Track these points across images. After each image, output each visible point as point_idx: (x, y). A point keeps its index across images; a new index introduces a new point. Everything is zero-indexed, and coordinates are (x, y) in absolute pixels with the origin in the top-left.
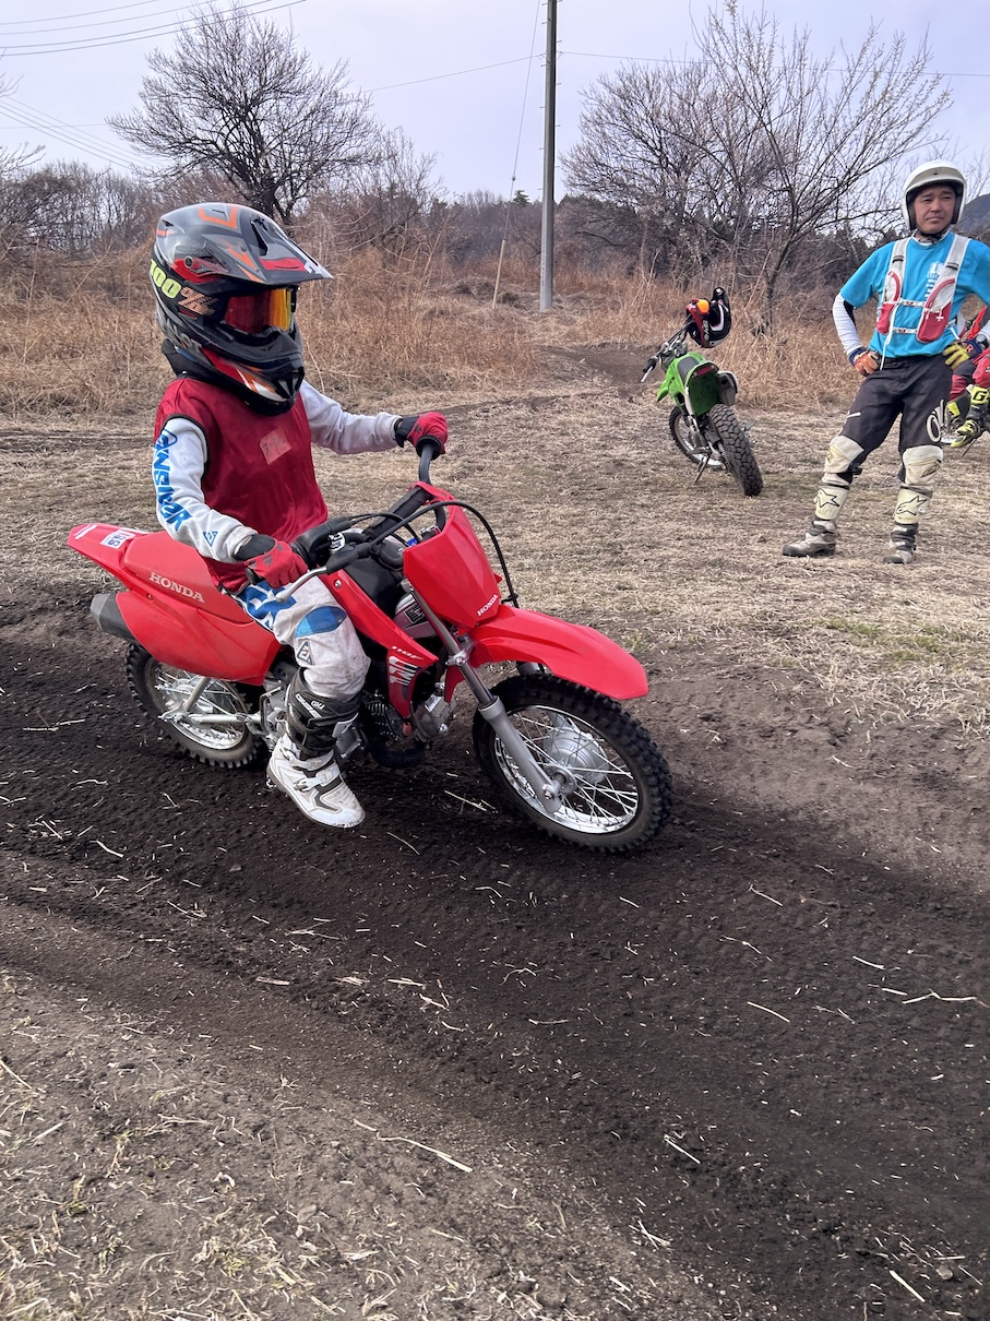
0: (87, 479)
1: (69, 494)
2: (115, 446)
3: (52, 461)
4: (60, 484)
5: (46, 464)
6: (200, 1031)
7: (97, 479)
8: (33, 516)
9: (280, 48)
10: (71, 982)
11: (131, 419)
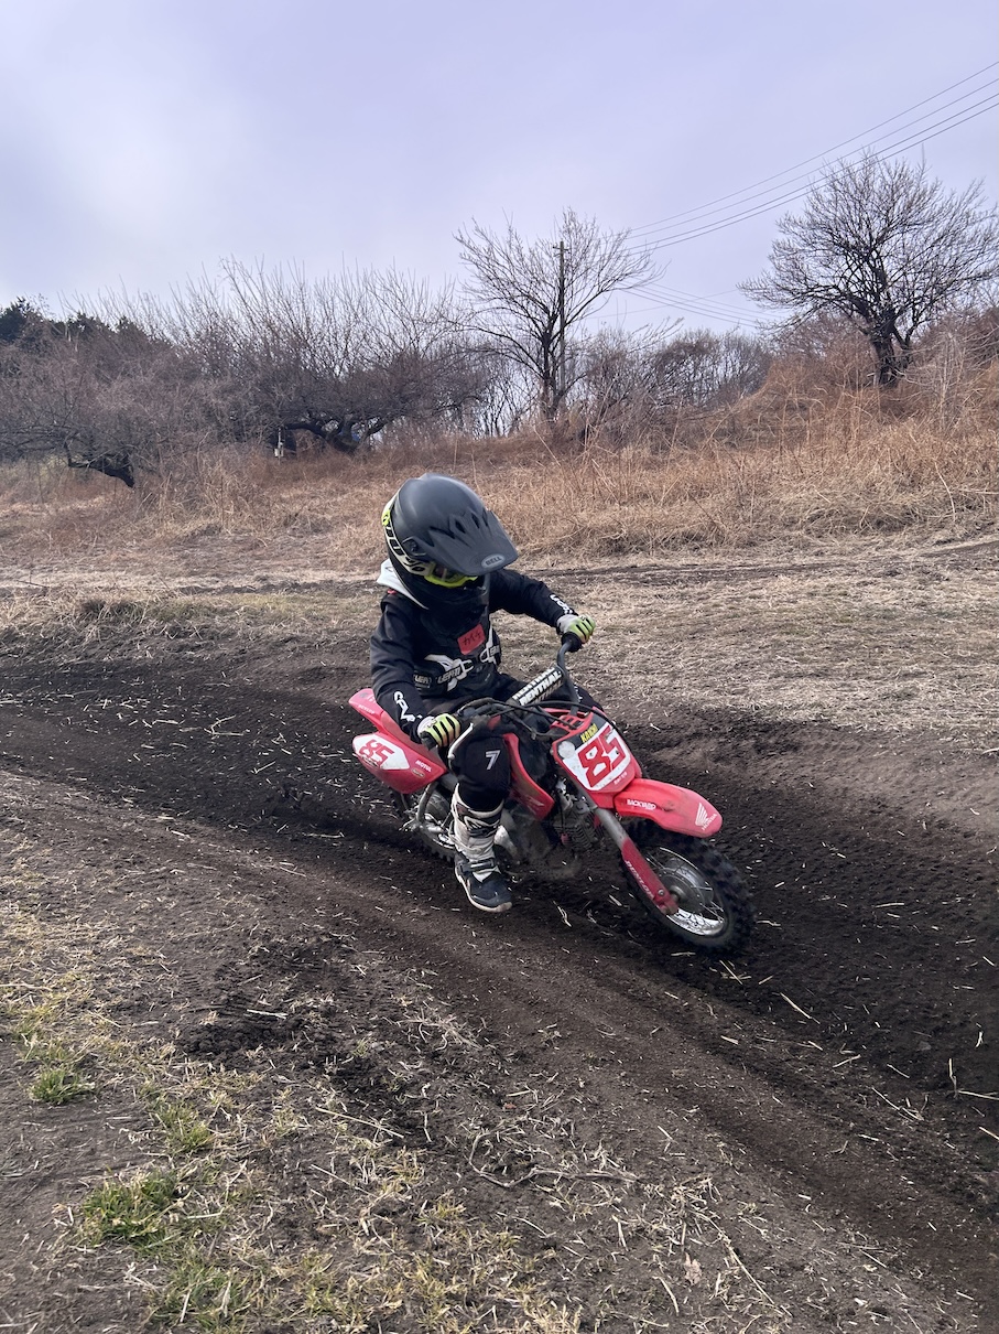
0: (723, 608)
1: (708, 623)
2: (742, 577)
3: (688, 592)
4: (699, 614)
5: (682, 595)
6: (956, 1286)
7: (731, 608)
8: (680, 644)
9: (911, 184)
10: (787, 1169)
11: (753, 550)
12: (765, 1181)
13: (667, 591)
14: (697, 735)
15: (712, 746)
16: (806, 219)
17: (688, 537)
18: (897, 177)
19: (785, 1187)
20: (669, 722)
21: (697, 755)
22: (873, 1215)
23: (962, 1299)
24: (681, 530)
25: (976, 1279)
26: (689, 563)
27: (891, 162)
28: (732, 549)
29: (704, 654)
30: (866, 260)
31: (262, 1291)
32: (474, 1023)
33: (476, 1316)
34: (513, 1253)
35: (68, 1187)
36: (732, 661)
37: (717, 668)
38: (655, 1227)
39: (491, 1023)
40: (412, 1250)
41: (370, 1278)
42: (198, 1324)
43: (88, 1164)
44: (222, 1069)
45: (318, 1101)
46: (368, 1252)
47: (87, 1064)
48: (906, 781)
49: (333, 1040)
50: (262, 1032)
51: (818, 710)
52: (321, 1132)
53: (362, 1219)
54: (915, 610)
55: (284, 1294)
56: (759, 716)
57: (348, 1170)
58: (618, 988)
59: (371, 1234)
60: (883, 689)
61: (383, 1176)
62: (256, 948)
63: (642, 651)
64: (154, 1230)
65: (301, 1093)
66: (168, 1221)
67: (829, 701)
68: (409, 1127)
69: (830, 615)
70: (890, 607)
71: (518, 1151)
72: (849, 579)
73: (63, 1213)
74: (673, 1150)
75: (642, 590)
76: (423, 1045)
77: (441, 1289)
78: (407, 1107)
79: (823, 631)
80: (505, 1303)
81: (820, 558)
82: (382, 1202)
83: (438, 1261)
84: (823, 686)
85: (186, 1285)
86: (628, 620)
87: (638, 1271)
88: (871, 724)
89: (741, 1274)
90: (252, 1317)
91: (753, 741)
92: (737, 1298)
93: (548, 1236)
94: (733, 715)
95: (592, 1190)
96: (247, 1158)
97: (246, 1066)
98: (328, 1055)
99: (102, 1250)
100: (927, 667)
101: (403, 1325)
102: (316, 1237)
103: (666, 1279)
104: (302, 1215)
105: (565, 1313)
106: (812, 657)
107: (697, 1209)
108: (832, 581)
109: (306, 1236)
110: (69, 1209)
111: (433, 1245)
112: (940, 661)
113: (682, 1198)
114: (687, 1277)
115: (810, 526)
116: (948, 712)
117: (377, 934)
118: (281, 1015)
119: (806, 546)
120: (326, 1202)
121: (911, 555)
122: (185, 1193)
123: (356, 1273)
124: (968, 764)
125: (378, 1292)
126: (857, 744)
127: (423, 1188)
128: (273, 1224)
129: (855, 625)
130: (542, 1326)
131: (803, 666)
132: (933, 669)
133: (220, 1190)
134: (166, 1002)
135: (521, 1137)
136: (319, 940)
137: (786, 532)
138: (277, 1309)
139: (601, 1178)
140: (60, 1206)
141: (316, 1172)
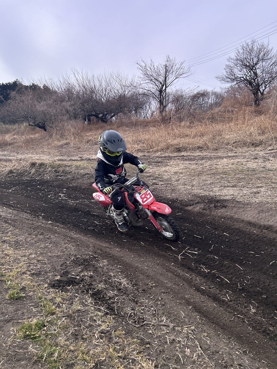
0: (207, 167)
1: (203, 172)
2: (213, 159)
3: (198, 163)
4: (201, 169)
6: (262, 359)
7: (210, 167)
8: (195, 177)
9: (265, 48)
10: (216, 324)
11: (217, 151)
12: (210, 327)
13: (192, 162)
14: (198, 203)
15: (202, 206)
16: (235, 58)
17: (199, 148)
18: (261, 46)
19: (215, 329)
20: (190, 199)
21: (198, 208)
22: (240, 338)
23: (263, 363)
24: (197, 145)
25: (267, 357)
26: (199, 155)
27: (259, 42)
28: (211, 151)
29: (201, 180)
30: (252, 70)
31: (66, 353)
32: (131, 281)
33: (126, 363)
34: (137, 345)
35: (15, 323)
36: (209, 182)
37: (205, 184)
38: (178, 339)
39: (136, 281)
40: (109, 343)
41: (97, 351)
42: (48, 362)
43: (22, 317)
44: (60, 292)
45: (86, 301)
46: (97, 344)
47: (23, 289)
48: (256, 217)
49: (92, 284)
50: (72, 282)
51: (233, 196)
52: (87, 310)
53: (96, 334)
54: (262, 169)
55: (73, 354)
56: (216, 198)
57: (93, 320)
58: (172, 272)
59: (98, 339)
60: (251, 191)
61: (103, 322)
62: (72, 259)
63: (184, 179)
64: (38, 335)
65: (82, 299)
66: (42, 333)
67: (236, 194)
68: (111, 309)
69: (238, 170)
70: (255, 168)
71: (141, 317)
72: (243, 160)
73: (13, 330)
74: (185, 318)
75: (185, 162)
76: (117, 287)
77: (116, 355)
78: (111, 304)
79: (235, 174)
80: (134, 359)
81: (236, 154)
82: (102, 330)
83: (116, 347)
84: (234, 190)
85: (46, 351)
86: (180, 170)
87: (172, 352)
88: (247, 201)
89: (201, 353)
90: (63, 361)
91: (214, 205)
92: (200, 360)
93: (148, 341)
94: (208, 197)
95: (161, 328)
96: (65, 316)
97: (67, 291)
98: (90, 289)
99: (23, 341)
100: (264, 185)
101: (106, 364)
102: (83, 339)
103: (180, 354)
104: (79, 333)
105: (151, 363)
106: (232, 181)
107: (190, 334)
108: (239, 160)
109: (80, 338)
110: (15, 329)
111: (115, 342)
112: (268, 183)
113: (186, 331)
114: (186, 354)
115: (233, 145)
116: (269, 197)
117: (106, 255)
118: (78, 277)
119: (232, 150)
120: (86, 329)
121: (261, 153)
122: (47, 325)
123: (93, 349)
124: (274, 212)
125: (99, 355)
126: (243, 206)
127: (114, 326)
128: (71, 335)
129: (244, 173)
130: (144, 366)
131: (229, 184)
132: (265, 185)
133: (57, 325)
134: (46, 273)
135: (142, 313)
136: (90, 257)
137: (226, 146)
138: (70, 359)
139: (163, 325)
140: (13, 328)
141: (84, 321)
